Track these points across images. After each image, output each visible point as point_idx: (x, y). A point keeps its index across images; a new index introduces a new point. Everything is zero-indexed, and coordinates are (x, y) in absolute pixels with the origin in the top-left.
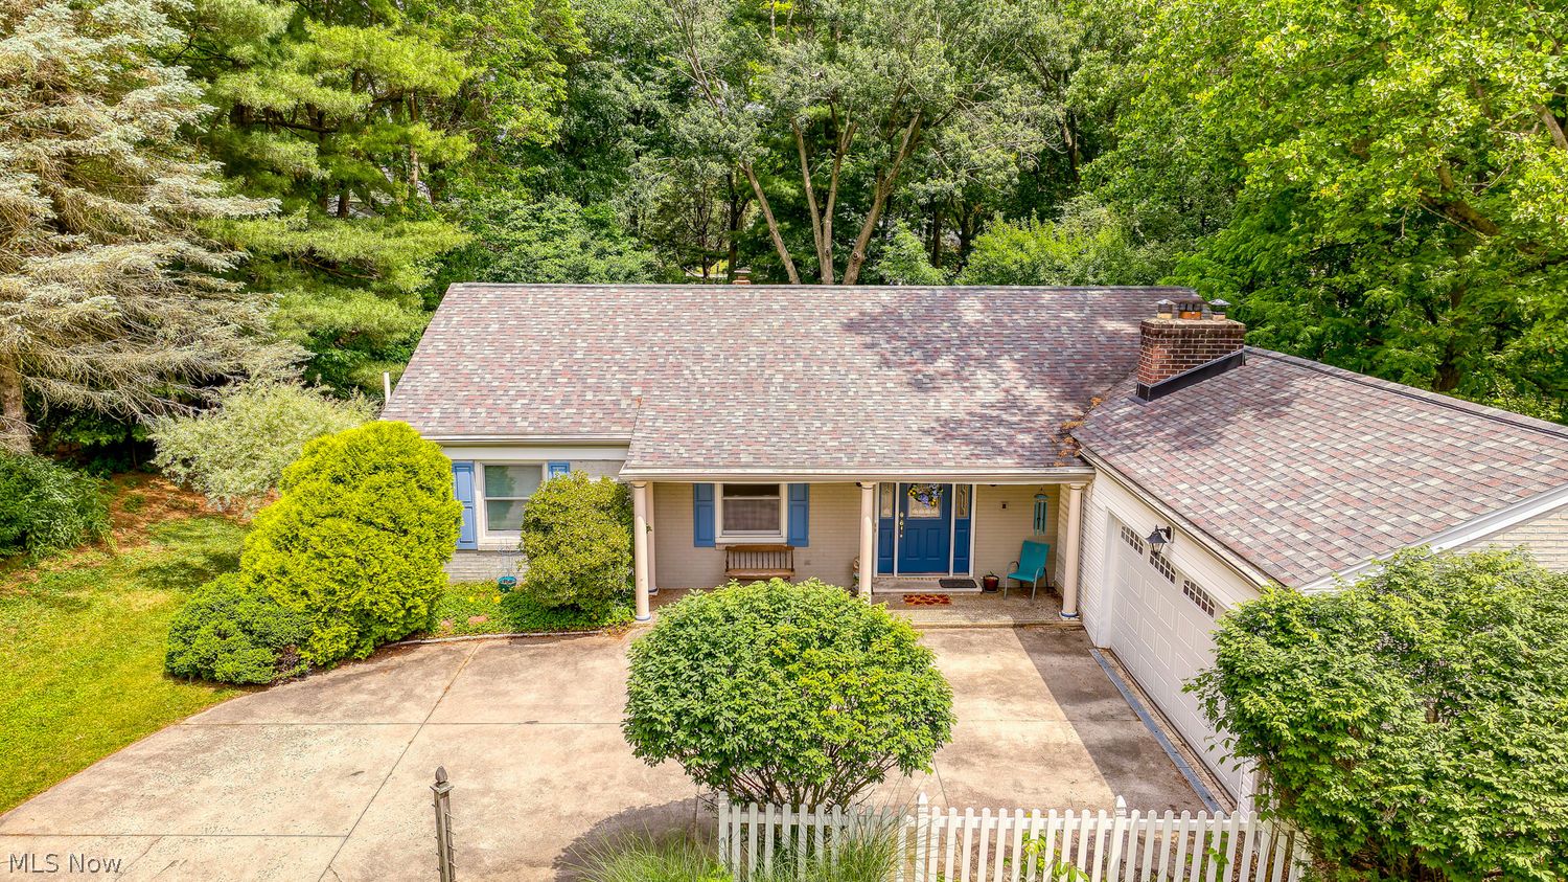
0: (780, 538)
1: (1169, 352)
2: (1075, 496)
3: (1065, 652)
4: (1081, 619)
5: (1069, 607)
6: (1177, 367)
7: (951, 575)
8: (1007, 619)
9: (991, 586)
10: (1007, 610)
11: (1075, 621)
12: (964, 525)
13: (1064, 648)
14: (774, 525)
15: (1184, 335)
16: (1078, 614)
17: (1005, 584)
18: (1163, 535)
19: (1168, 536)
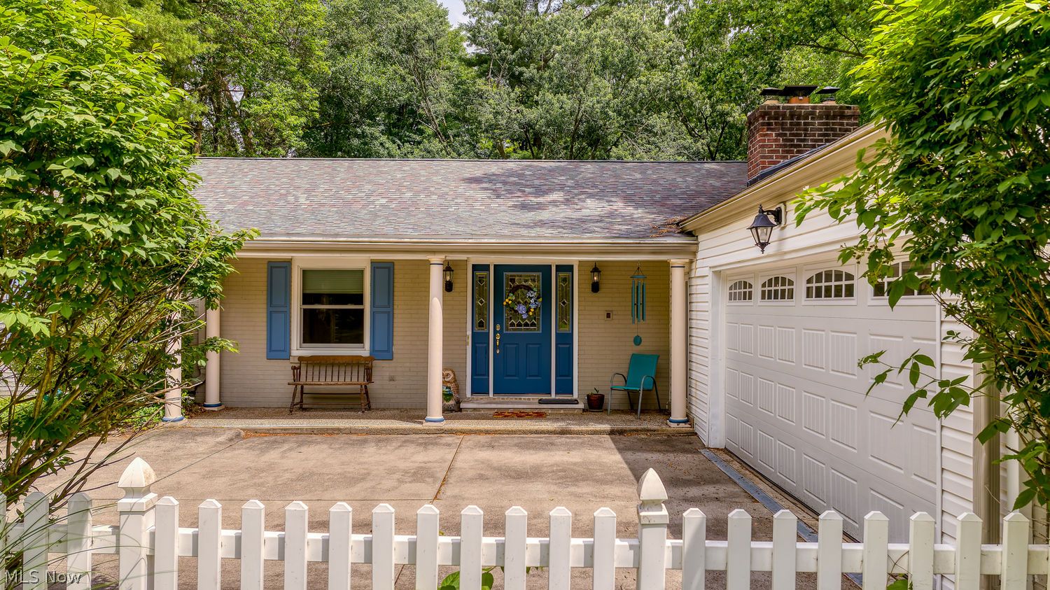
0: (364, 350)
1: (777, 135)
2: (677, 277)
3: (667, 451)
4: (692, 425)
5: (678, 412)
6: (788, 152)
7: (553, 396)
8: (607, 427)
9: (595, 404)
10: (608, 422)
11: (685, 427)
12: (565, 340)
13: (667, 448)
14: (359, 339)
15: (792, 116)
16: (689, 420)
17: (611, 400)
18: (771, 218)
19: (778, 219)
